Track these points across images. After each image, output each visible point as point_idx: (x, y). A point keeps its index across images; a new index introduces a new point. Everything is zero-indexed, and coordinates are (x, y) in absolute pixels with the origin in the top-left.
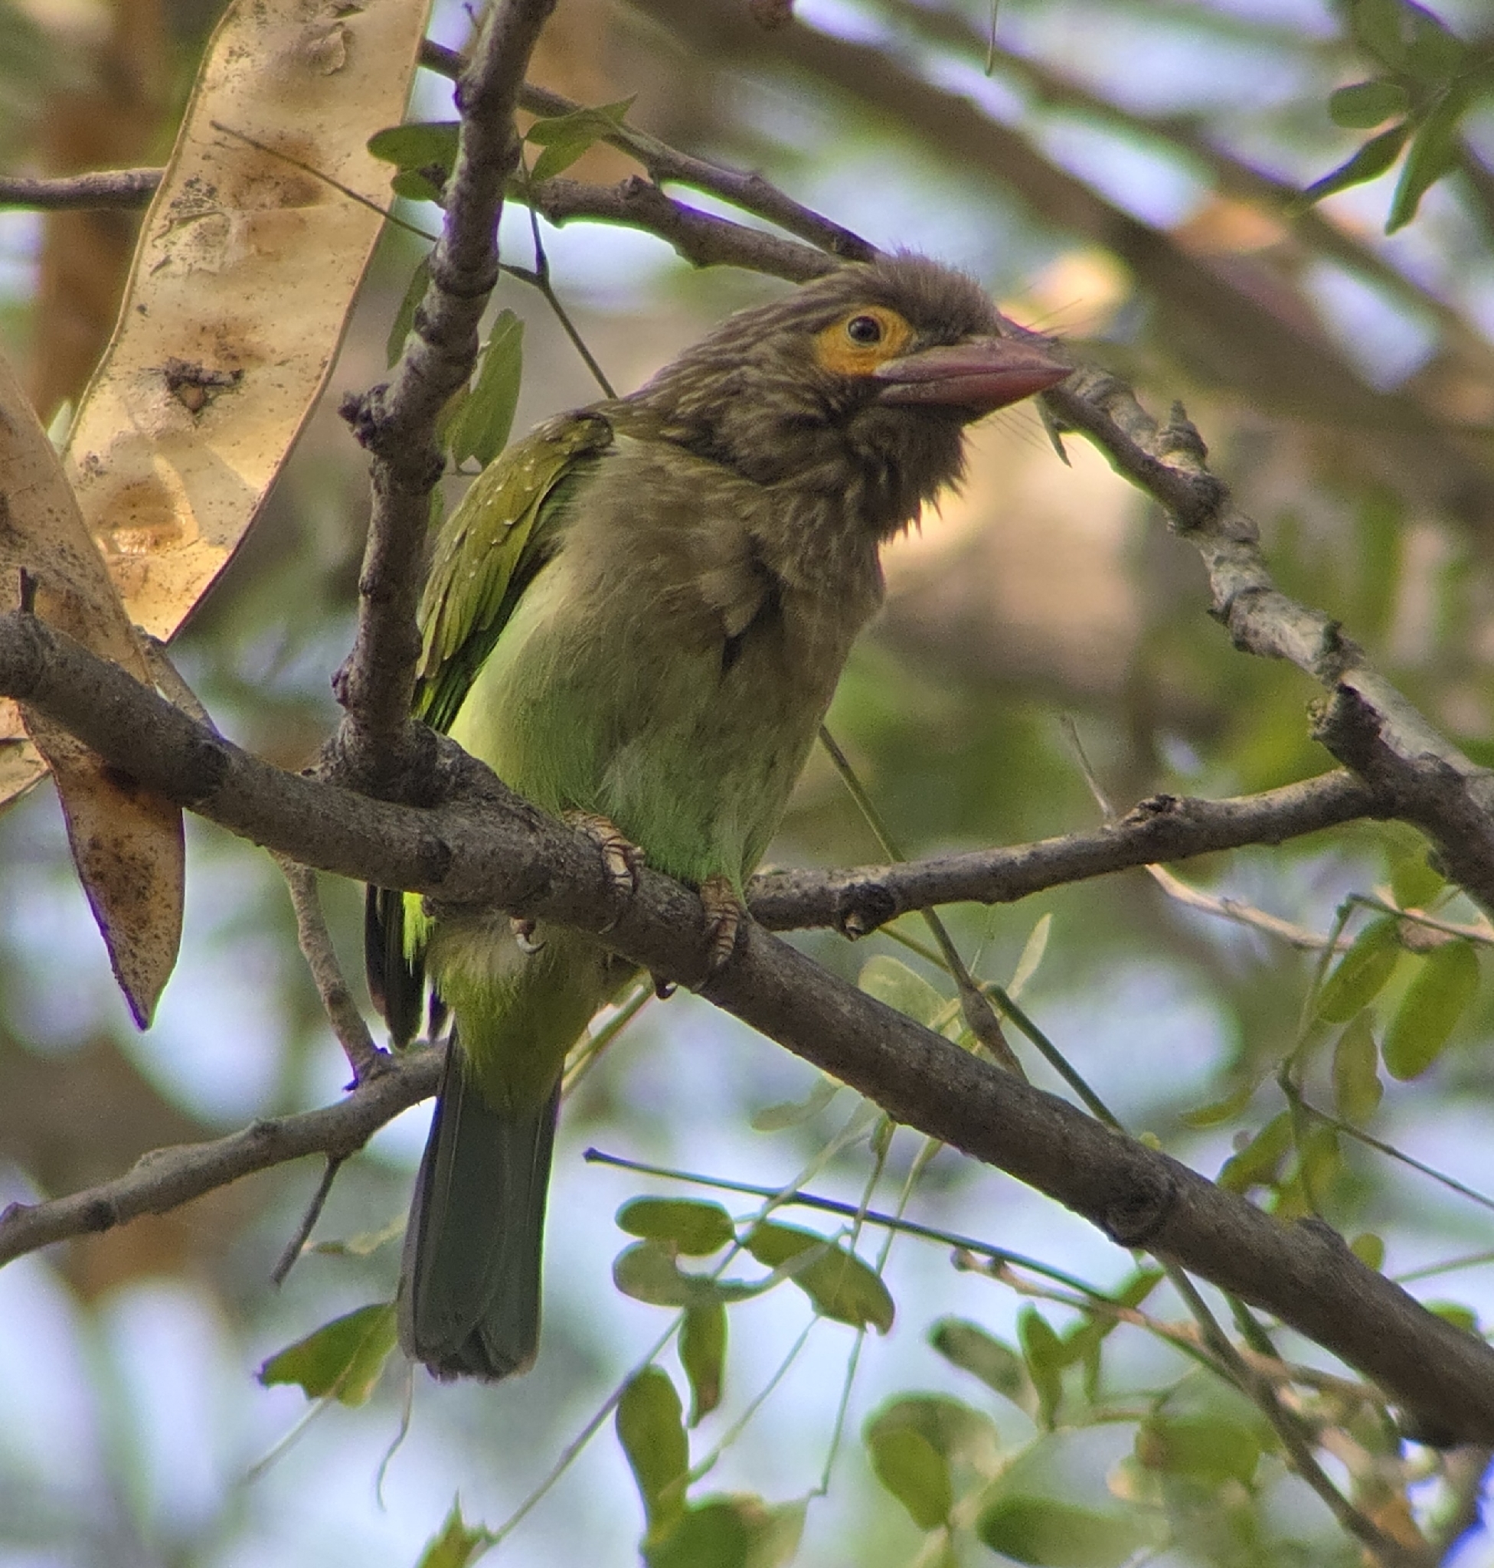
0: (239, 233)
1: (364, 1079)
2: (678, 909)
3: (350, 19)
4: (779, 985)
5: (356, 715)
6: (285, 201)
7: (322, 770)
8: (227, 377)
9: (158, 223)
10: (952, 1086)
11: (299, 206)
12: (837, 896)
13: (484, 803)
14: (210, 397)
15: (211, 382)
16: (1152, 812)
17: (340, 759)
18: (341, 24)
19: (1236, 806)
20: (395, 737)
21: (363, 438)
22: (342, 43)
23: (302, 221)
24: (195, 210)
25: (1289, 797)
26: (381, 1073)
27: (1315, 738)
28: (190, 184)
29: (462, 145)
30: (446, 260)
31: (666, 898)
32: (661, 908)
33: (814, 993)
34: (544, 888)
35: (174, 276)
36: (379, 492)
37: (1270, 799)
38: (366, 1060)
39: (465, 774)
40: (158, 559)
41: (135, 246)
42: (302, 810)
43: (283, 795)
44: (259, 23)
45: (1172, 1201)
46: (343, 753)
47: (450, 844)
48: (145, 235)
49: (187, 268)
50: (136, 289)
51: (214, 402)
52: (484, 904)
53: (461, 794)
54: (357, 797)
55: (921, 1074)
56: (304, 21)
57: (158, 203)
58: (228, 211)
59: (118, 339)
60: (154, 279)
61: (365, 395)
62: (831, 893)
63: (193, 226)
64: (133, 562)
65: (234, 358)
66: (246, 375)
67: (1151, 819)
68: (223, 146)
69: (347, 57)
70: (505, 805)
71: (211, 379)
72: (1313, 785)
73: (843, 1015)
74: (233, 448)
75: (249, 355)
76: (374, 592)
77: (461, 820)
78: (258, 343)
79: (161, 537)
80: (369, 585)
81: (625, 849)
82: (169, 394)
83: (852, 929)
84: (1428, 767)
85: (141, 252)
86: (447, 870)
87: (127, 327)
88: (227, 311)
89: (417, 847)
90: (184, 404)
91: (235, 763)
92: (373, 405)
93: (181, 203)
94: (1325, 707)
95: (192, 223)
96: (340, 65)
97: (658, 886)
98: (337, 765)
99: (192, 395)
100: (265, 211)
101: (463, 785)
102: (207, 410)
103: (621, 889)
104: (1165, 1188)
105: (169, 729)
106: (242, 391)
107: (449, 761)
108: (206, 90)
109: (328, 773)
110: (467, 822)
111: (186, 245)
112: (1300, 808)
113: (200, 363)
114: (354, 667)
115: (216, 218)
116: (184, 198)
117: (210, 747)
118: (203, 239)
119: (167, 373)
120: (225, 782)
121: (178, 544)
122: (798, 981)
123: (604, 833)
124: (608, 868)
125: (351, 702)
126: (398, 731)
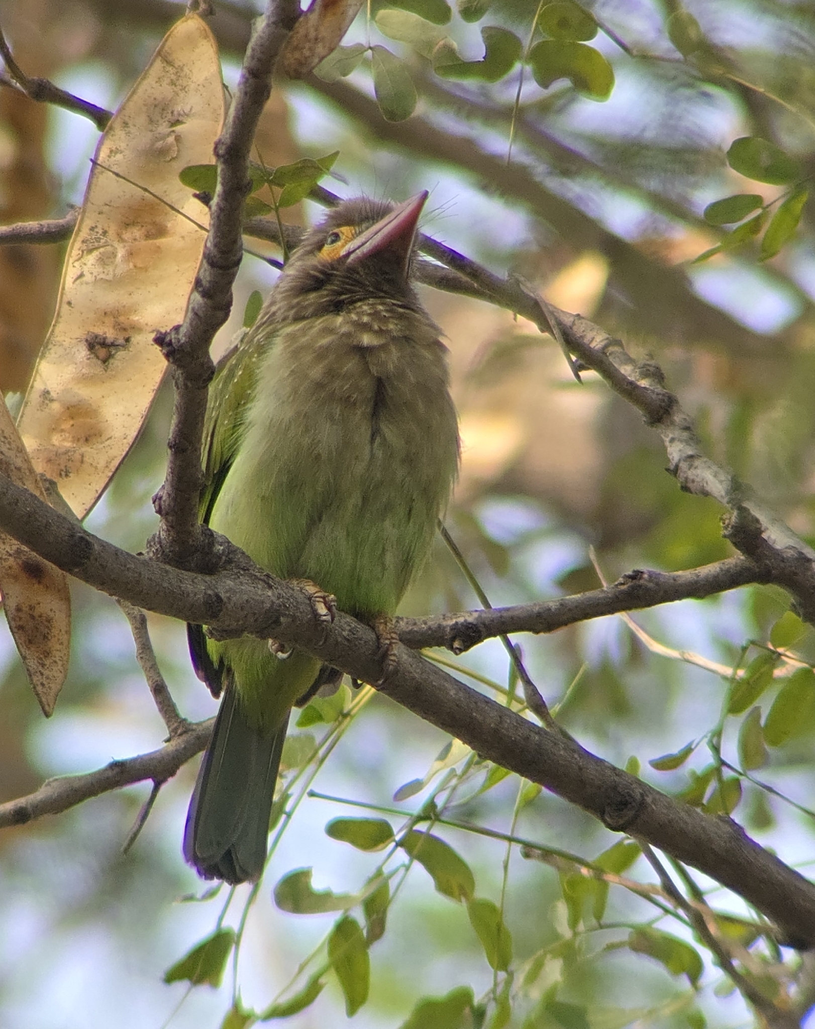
0: (123, 256)
1: (174, 736)
2: (354, 634)
3: (178, 128)
4: (413, 678)
5: (167, 520)
6: (148, 236)
7: (148, 553)
8: (121, 341)
9: (75, 252)
10: (515, 738)
11: (156, 239)
12: (448, 629)
13: (242, 572)
14: (113, 353)
15: (113, 345)
16: (630, 580)
17: (158, 546)
18: (173, 131)
19: (679, 576)
20: (190, 533)
21: (167, 356)
22: (175, 143)
23: (159, 247)
24: (96, 244)
25: (710, 571)
26: (185, 732)
27: (725, 536)
28: (92, 229)
29: (219, 179)
30: (212, 249)
31: (348, 628)
32: (345, 633)
33: (434, 683)
34: (277, 622)
35: (87, 283)
36: (178, 388)
37: (699, 572)
38: (176, 725)
39: (231, 556)
40: (88, 449)
41: (63, 266)
42: (136, 575)
43: (125, 566)
44: (126, 133)
45: (642, 805)
46: (160, 542)
47: (223, 595)
48: (68, 261)
49: (94, 278)
50: (65, 292)
51: (116, 356)
52: (242, 631)
53: (228, 567)
54: (168, 567)
55: (496, 731)
56: (151, 131)
57: (75, 241)
58: (116, 244)
59: (56, 322)
60: (75, 285)
61: (168, 331)
62: (444, 627)
63: (96, 254)
64: (75, 452)
65: (125, 330)
66: (133, 339)
67: (630, 584)
68: (109, 206)
69: (179, 151)
70: (255, 573)
71: (112, 343)
72: (723, 563)
73: (451, 696)
74: (127, 383)
75: (134, 328)
76: (176, 447)
77: (229, 582)
78: (138, 320)
79: (89, 436)
80: (173, 443)
81: (324, 598)
82: (88, 353)
83: (457, 648)
84: (790, 553)
85: (66, 270)
86: (220, 611)
87: (62, 314)
88: (119, 303)
89: (203, 596)
90: (98, 358)
91: (96, 547)
92: (173, 337)
93: (87, 240)
94: (730, 519)
95: (95, 252)
96: (175, 156)
97: (343, 621)
98: (157, 550)
99: (102, 352)
100: (137, 243)
101: (230, 561)
102: (111, 361)
103: (325, 623)
104: (638, 797)
105: (58, 527)
106: (131, 349)
107: (222, 548)
108: (97, 174)
109: (151, 554)
110: (232, 583)
111: (92, 265)
112: (716, 577)
113: (105, 333)
114: (165, 492)
115: (109, 248)
116: (90, 237)
117: (82, 538)
118: (103, 261)
119: (87, 341)
120: (92, 558)
121: (99, 440)
122: (424, 676)
123: (311, 589)
124: (316, 610)
125: (164, 512)
126: (191, 529)
